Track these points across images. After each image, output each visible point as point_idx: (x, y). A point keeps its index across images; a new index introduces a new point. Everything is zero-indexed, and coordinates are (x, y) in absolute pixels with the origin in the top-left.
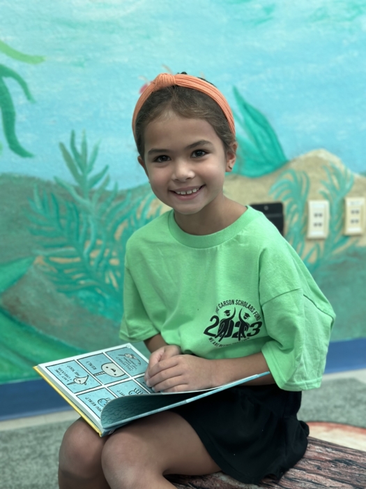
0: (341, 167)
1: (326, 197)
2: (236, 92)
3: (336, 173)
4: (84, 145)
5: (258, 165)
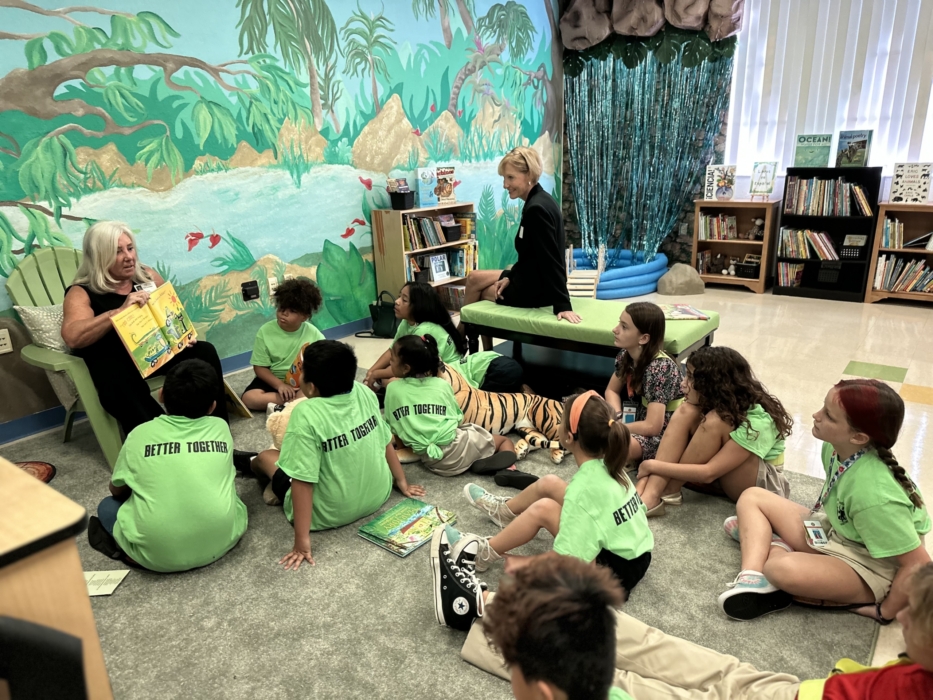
0: (280, 261)
1: (275, 275)
2: (228, 233)
3: (278, 264)
4: (164, 267)
5: (243, 265)
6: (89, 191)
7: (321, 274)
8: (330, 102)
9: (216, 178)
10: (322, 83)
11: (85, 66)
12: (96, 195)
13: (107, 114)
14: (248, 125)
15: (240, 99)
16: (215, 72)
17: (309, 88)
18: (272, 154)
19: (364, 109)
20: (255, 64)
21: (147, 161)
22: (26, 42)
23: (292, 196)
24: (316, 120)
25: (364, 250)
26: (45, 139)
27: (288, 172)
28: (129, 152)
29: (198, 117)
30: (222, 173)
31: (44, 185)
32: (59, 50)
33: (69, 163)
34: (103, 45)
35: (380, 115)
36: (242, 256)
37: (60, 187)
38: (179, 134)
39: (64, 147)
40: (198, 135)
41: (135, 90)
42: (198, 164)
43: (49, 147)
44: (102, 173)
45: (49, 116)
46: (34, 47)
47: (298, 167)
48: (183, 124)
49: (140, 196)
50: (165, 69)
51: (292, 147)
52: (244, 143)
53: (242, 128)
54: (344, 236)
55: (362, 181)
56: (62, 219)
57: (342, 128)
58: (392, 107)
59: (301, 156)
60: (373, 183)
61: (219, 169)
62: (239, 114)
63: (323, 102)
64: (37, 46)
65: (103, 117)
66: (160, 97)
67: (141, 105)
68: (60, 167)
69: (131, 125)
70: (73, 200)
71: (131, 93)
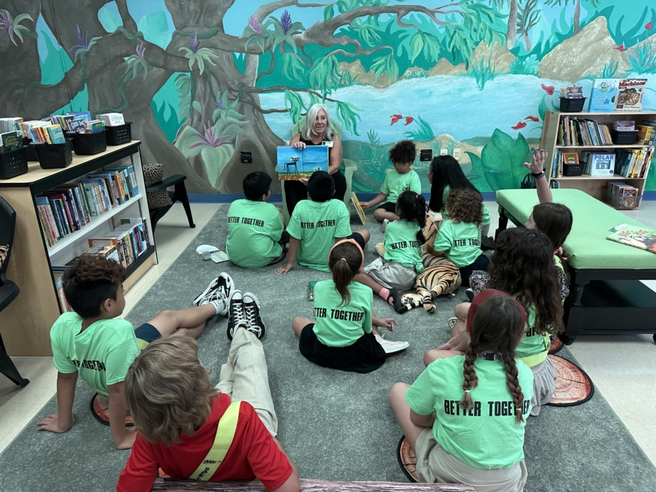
0: (453, 139)
1: (447, 148)
2: (419, 117)
3: (451, 141)
4: (374, 132)
5: (425, 138)
6: (342, 86)
7: (486, 152)
8: (526, 28)
9: (418, 81)
10: (521, 14)
11: (352, 17)
12: (345, 89)
13: (359, 43)
14: (449, 47)
15: (447, 30)
16: (432, 13)
17: (508, 18)
18: (464, 66)
19: (561, 31)
20: (464, 5)
21: (376, 70)
22: (325, 7)
23: (474, 96)
24: (509, 42)
25: (531, 141)
26: (325, 58)
27: (474, 80)
28: (367, 65)
29: (414, 43)
30: (424, 78)
31: (320, 82)
32: (340, 10)
33: (334, 70)
34: (364, 4)
35: (579, 35)
36: (425, 132)
37: (327, 83)
38: (399, 54)
39: (334, 63)
40: (412, 54)
41: (377, 29)
42: (408, 72)
43: (326, 62)
44: (350, 76)
45: (329, 46)
46: (329, 10)
47: (484, 76)
48: (403, 48)
49: (368, 91)
50: (398, 15)
51: (482, 62)
52: (444, 59)
53: (444, 49)
54: (515, 128)
55: (544, 87)
56: (326, 100)
57: (533, 47)
58: (594, 28)
59: (489, 68)
60: (555, 90)
61: (422, 76)
62: (444, 40)
63: (519, 27)
64: (330, 8)
65: (357, 45)
66: (392, 32)
67: (379, 37)
68: (330, 73)
69: (371, 49)
70: (333, 91)
71: (375, 30)
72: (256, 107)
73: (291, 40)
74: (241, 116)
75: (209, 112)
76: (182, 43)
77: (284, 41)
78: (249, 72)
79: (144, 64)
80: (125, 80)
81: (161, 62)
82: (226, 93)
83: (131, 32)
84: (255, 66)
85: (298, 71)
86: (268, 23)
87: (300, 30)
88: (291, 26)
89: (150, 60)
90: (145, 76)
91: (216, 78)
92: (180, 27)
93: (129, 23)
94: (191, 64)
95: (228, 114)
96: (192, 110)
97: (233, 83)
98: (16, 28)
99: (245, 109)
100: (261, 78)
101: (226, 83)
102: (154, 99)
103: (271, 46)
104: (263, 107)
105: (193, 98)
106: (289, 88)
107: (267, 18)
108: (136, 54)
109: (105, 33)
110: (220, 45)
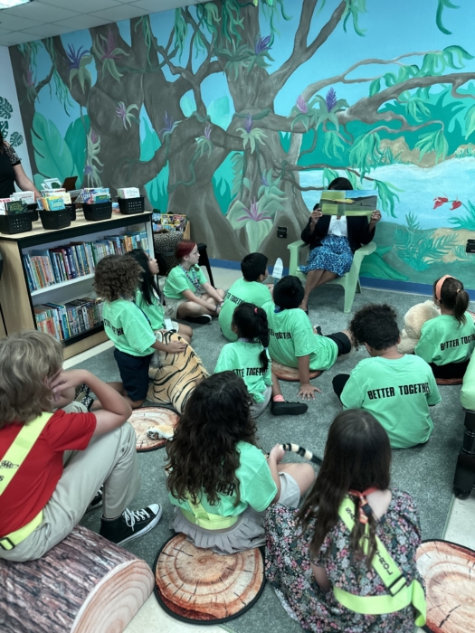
4: (413, 215)
5: (474, 226)
6: (382, 164)
13: (404, 119)
21: (422, 148)
22: (371, 82)
26: (367, 135)
28: (411, 143)
29: (470, 116)
31: (360, 160)
32: (387, 83)
33: (375, 148)
34: (414, 75)
37: (367, 161)
38: (451, 128)
39: (375, 140)
40: (467, 129)
41: (427, 102)
42: (459, 150)
43: (368, 140)
44: (392, 154)
45: (372, 122)
46: (376, 84)
48: (457, 122)
50: (454, 85)
56: (364, 179)
64: (377, 83)
65: (402, 121)
66: (444, 105)
67: (428, 110)
68: (370, 150)
69: (418, 125)
70: (372, 169)
71: (424, 104)
72: (295, 185)
73: (334, 118)
74: (281, 192)
75: (255, 188)
76: (239, 124)
77: (328, 119)
78: (293, 150)
79: (209, 144)
80: (195, 158)
81: (222, 142)
82: (271, 171)
83: (202, 116)
84: (298, 144)
85: (339, 149)
86: (314, 102)
87: (343, 108)
88: (335, 104)
89: (214, 140)
90: (209, 155)
91: (264, 156)
92: (239, 109)
93: (201, 108)
94: (245, 143)
95: (271, 190)
96: (242, 186)
97: (278, 161)
98: (128, 116)
99: (286, 187)
100: (303, 157)
101: (272, 161)
102: (214, 175)
103: (314, 125)
104: (302, 185)
105: (244, 176)
106: (328, 166)
107: (314, 97)
108: (204, 135)
109: (184, 117)
110: (271, 126)
